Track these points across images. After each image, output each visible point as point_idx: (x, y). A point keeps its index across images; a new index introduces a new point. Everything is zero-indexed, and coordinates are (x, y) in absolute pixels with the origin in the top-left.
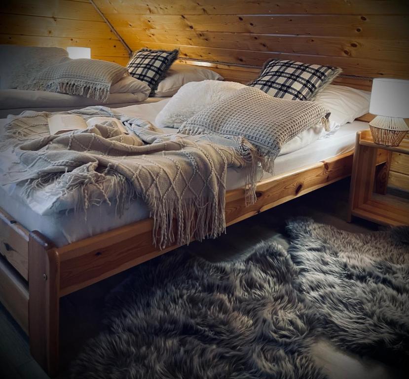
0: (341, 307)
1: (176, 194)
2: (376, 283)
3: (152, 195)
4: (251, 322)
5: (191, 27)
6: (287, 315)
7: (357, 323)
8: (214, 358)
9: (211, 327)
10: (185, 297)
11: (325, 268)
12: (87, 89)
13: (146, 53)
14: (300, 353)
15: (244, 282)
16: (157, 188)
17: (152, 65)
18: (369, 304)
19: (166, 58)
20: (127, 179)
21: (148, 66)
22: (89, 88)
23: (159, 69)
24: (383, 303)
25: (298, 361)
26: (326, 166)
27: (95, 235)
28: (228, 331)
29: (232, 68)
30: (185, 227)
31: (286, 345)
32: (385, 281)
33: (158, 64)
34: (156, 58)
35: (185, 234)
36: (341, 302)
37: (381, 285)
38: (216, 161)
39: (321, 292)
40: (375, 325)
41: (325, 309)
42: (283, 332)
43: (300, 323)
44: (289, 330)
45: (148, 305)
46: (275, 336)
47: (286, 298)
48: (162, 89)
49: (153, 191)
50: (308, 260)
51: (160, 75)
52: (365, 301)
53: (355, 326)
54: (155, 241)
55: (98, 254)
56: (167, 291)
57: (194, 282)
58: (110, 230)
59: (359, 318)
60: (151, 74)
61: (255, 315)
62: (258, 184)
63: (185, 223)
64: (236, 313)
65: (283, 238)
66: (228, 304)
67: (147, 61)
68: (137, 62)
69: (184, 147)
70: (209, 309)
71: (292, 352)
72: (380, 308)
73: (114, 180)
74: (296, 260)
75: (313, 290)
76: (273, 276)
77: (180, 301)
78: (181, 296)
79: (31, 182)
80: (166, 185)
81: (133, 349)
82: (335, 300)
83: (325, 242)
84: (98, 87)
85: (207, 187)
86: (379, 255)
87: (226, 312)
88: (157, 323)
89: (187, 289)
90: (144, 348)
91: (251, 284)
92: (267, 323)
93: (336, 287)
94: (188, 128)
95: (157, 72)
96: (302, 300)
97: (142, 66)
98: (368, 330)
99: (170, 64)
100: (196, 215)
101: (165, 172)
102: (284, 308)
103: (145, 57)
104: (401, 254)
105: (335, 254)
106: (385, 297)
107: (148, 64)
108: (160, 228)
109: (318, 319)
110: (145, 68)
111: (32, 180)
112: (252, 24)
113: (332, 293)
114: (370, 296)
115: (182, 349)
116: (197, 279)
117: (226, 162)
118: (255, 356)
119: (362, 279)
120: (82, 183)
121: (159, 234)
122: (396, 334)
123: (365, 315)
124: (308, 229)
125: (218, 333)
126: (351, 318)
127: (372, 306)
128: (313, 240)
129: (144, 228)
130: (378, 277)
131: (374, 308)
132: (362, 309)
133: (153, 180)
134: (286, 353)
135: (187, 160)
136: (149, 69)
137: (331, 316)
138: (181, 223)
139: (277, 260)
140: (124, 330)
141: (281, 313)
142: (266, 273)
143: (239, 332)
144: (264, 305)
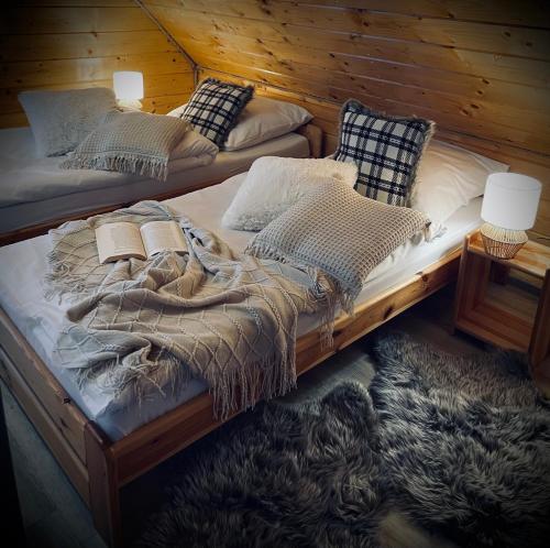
0: (420, 469)
1: (238, 361)
2: (465, 436)
3: (211, 373)
4: (319, 491)
5: (270, 53)
6: (358, 482)
7: (434, 492)
8: (277, 538)
9: (277, 499)
10: (252, 457)
11: (410, 413)
12: (139, 165)
13: (213, 87)
14: (365, 534)
15: (316, 435)
16: (216, 363)
17: (220, 108)
18: (451, 467)
19: (237, 99)
20: (182, 363)
21: (216, 109)
22: (142, 163)
23: (229, 113)
24: (467, 466)
25: (362, 543)
26: (425, 278)
27: (152, 422)
28: (294, 505)
29: (324, 104)
30: (249, 392)
31: (353, 524)
32: (475, 434)
33: (227, 106)
34: (225, 97)
35: (249, 399)
36: (420, 463)
37: (470, 439)
38: (284, 313)
39: (401, 450)
40: (452, 497)
41: (402, 474)
42: (352, 507)
43: (371, 494)
44: (358, 504)
45: (212, 468)
46: (342, 513)
47: (360, 459)
48: (233, 142)
49: (212, 368)
50: (392, 400)
51: (231, 121)
52: (447, 462)
53: (431, 496)
54: (215, 415)
55: (155, 441)
56: (232, 449)
57: (263, 434)
58: (167, 413)
59: (437, 486)
60: (219, 120)
61: (324, 483)
62: (336, 322)
63: (249, 389)
64: (304, 480)
65: (370, 362)
66: (297, 466)
67: (214, 101)
68: (202, 101)
69: (248, 296)
70: (277, 473)
71: (357, 533)
72: (462, 472)
73: (168, 365)
74: (378, 401)
75: (392, 447)
76: (349, 426)
77: (246, 462)
78: (247, 456)
79: (82, 372)
80: (226, 357)
81: (196, 526)
82: (414, 462)
83: (416, 372)
84: (153, 161)
85: (275, 346)
86: (477, 392)
87: (294, 477)
88: (220, 495)
89: (255, 444)
90: (207, 525)
91: (324, 438)
92: (335, 497)
93: (419, 442)
94: (257, 245)
95: (227, 118)
96: (377, 462)
97: (208, 107)
98: (444, 503)
99: (243, 107)
100: (262, 375)
101: (224, 342)
102: (357, 472)
103: (212, 94)
104: (502, 390)
105: (426, 391)
106: (472, 457)
107: (215, 106)
108: (221, 400)
109: (392, 488)
110: (212, 111)
111: (83, 369)
112: (346, 64)
113: (412, 451)
114: (455, 455)
115: (244, 531)
116: (265, 430)
117: (296, 313)
118: (317, 540)
119: (450, 429)
120: (135, 379)
121: (220, 406)
122: (472, 511)
123: (444, 482)
124: (399, 353)
125: (283, 508)
126: (428, 486)
127: (454, 470)
128: (403, 369)
129: (203, 404)
130: (468, 428)
131: (455, 473)
132: (442, 474)
133: (212, 356)
134: (351, 533)
135: (251, 318)
136: (217, 113)
137: (406, 483)
138: (244, 390)
139: (356, 406)
140: (186, 503)
141: (352, 479)
142: (343, 423)
143: (304, 506)
144: (335, 469)
